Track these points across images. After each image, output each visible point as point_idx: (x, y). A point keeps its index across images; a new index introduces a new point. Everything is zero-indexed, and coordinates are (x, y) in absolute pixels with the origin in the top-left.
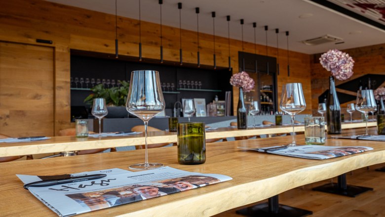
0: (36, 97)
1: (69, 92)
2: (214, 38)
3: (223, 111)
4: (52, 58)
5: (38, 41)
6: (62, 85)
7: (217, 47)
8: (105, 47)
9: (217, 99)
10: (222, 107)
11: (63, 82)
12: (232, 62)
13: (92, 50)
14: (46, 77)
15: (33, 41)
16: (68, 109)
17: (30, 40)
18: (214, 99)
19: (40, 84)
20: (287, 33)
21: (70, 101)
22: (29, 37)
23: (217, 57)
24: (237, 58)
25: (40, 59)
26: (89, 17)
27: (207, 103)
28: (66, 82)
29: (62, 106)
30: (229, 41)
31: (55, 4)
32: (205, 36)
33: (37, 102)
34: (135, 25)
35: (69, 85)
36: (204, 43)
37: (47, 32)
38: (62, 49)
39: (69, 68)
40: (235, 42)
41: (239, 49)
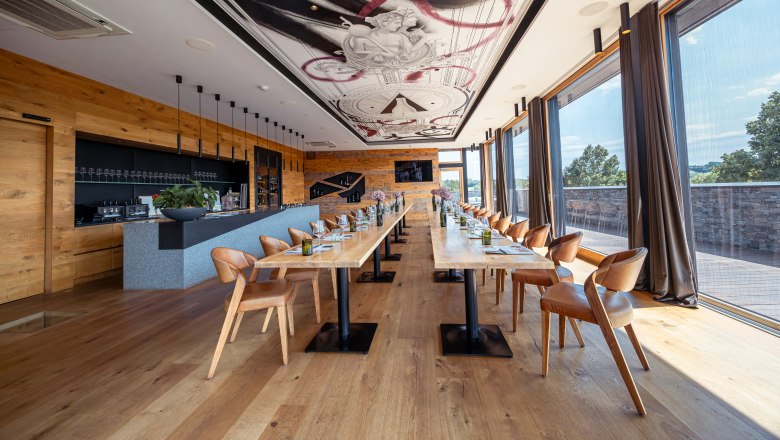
0: (16, 194)
1: (73, 187)
2: (233, 131)
3: (238, 203)
4: (44, 140)
5: (25, 116)
6: (64, 177)
7: (236, 140)
8: (123, 132)
9: (230, 191)
10: (236, 199)
11: (64, 174)
12: (248, 155)
13: (107, 135)
14: (33, 166)
15: (17, 116)
16: (70, 210)
17: (11, 113)
18: (227, 191)
19: (24, 176)
20: (303, 137)
21: (74, 199)
22: (10, 109)
23: (236, 150)
24: (253, 152)
25: (24, 141)
26: (102, 92)
27: (222, 195)
28: (69, 175)
29: (62, 206)
30: (246, 135)
31: (53, 69)
32: (226, 128)
33: (16, 202)
34: (159, 110)
35: (73, 178)
36: (227, 136)
37: (40, 105)
38: (63, 130)
39: (73, 155)
40: (252, 137)
41: (254, 143)
